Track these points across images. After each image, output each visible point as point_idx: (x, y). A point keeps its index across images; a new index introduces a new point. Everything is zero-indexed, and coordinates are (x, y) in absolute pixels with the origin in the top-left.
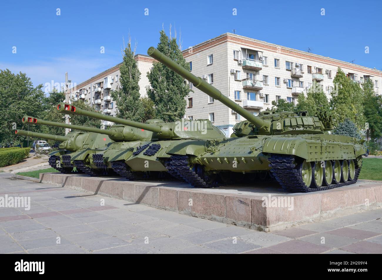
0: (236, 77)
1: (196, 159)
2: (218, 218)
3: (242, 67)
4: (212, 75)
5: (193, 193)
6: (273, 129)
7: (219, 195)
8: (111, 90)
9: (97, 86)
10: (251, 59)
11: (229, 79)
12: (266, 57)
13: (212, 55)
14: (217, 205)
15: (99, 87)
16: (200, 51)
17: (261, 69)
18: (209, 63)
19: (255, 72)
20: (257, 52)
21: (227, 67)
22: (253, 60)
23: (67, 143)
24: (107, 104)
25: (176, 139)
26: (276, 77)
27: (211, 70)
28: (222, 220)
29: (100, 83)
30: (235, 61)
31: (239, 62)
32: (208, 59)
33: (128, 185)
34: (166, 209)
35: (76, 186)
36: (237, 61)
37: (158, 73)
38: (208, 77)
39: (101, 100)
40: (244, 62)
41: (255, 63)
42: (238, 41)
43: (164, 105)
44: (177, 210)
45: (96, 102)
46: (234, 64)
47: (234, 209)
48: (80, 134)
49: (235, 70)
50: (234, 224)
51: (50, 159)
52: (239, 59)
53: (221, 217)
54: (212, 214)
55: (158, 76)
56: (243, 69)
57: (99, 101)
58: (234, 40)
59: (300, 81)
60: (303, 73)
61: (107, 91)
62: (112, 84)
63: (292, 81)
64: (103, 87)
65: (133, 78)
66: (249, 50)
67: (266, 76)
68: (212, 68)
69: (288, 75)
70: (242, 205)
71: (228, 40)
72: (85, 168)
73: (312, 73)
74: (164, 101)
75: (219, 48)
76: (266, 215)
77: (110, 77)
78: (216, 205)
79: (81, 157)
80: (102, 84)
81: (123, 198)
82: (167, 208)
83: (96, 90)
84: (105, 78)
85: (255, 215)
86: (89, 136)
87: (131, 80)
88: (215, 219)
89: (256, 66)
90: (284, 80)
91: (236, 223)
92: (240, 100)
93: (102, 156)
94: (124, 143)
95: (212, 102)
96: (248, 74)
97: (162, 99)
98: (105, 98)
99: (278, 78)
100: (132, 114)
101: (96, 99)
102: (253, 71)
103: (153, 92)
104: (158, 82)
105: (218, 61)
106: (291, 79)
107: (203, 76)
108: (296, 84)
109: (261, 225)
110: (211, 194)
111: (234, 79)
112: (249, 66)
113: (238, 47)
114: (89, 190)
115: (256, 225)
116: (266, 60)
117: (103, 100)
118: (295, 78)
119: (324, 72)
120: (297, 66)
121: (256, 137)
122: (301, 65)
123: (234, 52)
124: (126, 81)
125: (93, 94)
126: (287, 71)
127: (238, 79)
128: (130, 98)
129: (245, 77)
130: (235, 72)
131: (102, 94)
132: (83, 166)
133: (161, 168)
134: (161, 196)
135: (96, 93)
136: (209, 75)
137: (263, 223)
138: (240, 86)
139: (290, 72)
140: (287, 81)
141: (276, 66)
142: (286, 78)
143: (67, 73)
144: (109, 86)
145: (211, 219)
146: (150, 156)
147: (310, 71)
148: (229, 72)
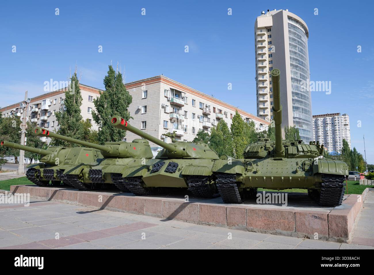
0: (165, 110)
1: (241, 178)
2: (285, 232)
3: (170, 103)
4: (146, 107)
5: (250, 209)
6: (289, 153)
7: (287, 212)
8: (48, 111)
9: (34, 107)
10: (176, 97)
11: (160, 111)
12: (187, 97)
13: (147, 91)
14: (284, 221)
15: (36, 107)
16: (136, 87)
17: (183, 106)
18: (143, 97)
19: (179, 108)
20: (181, 92)
21: (160, 101)
22: (178, 98)
23: (51, 157)
24: (43, 123)
25: (187, 158)
26: (192, 113)
27: (145, 103)
28: (290, 234)
29: (38, 104)
30: (165, 98)
31: (169, 99)
32: (143, 94)
33: (153, 201)
34: (209, 225)
35: (68, 200)
36: (167, 98)
37: (105, 100)
38: (142, 108)
39: (37, 119)
40: (172, 99)
41: (180, 101)
42: (168, 82)
43: (107, 128)
44: (226, 226)
45: (33, 120)
46: (165, 100)
47: (307, 224)
48: (63, 148)
49: (165, 105)
50: (305, 237)
51: (27, 172)
52: (168, 97)
53: (289, 232)
54: (276, 229)
55: (104, 103)
56: (171, 104)
57: (35, 120)
58: (165, 81)
59: (208, 118)
60: (210, 112)
61: (44, 112)
62: (49, 106)
63: (203, 117)
64: (40, 108)
65: (76, 102)
66: (176, 90)
67: (186, 112)
68: (146, 101)
69: (200, 113)
70: (317, 220)
71: (161, 81)
72: (78, 182)
73: (216, 112)
74: (108, 124)
75: (153, 86)
76: (347, 228)
77: (49, 100)
78: (282, 221)
79: (75, 172)
80: (39, 106)
81: (144, 214)
82: (211, 223)
83: (33, 110)
84: (44, 101)
85: (333, 228)
86: (71, 151)
87: (74, 103)
88: (281, 234)
89: (180, 103)
90: (198, 116)
91: (309, 237)
92: (167, 128)
93: (100, 171)
94: (118, 159)
95: (144, 128)
96: (174, 109)
97: (106, 123)
98: (42, 118)
99: (194, 114)
100: (73, 134)
101: (32, 118)
102: (177, 107)
103: (97, 116)
104: (104, 108)
105: (151, 96)
106: (202, 115)
107: (138, 107)
108: (205, 119)
109: (341, 238)
110: (276, 211)
111: (164, 112)
112: (175, 103)
113: (168, 87)
114: (90, 205)
115: (336, 238)
116: (186, 99)
117: (40, 120)
118: (205, 115)
119: (223, 112)
120: (206, 107)
121: (281, 160)
122: (209, 106)
123: (165, 91)
124: (70, 104)
125: (29, 113)
126: (200, 110)
127: (167, 112)
128: (72, 119)
129: (172, 111)
130: (165, 106)
131: (39, 114)
132: (76, 181)
133: (182, 184)
134: (202, 212)
135: (33, 112)
136: (143, 107)
137: (343, 235)
138: (167, 117)
139: (202, 110)
140: (200, 117)
141: (193, 105)
142: (199, 114)
143: (27, 92)
144: (47, 108)
145: (275, 234)
146: (171, 173)
147: (214, 112)
148: (161, 106)
